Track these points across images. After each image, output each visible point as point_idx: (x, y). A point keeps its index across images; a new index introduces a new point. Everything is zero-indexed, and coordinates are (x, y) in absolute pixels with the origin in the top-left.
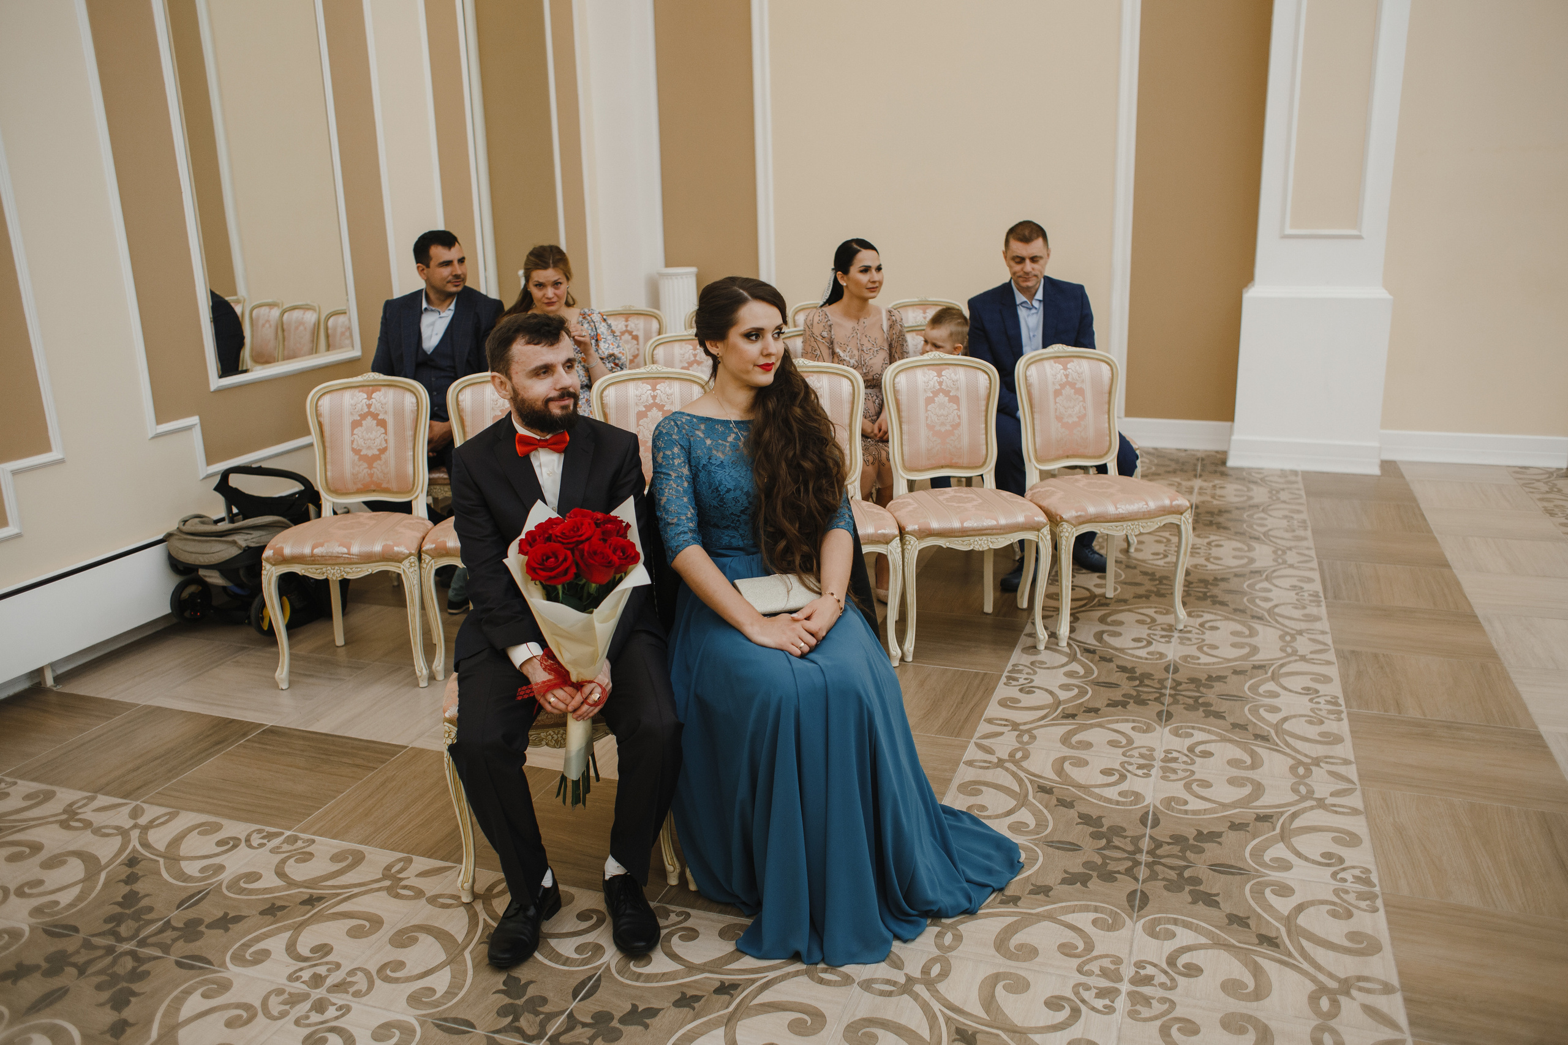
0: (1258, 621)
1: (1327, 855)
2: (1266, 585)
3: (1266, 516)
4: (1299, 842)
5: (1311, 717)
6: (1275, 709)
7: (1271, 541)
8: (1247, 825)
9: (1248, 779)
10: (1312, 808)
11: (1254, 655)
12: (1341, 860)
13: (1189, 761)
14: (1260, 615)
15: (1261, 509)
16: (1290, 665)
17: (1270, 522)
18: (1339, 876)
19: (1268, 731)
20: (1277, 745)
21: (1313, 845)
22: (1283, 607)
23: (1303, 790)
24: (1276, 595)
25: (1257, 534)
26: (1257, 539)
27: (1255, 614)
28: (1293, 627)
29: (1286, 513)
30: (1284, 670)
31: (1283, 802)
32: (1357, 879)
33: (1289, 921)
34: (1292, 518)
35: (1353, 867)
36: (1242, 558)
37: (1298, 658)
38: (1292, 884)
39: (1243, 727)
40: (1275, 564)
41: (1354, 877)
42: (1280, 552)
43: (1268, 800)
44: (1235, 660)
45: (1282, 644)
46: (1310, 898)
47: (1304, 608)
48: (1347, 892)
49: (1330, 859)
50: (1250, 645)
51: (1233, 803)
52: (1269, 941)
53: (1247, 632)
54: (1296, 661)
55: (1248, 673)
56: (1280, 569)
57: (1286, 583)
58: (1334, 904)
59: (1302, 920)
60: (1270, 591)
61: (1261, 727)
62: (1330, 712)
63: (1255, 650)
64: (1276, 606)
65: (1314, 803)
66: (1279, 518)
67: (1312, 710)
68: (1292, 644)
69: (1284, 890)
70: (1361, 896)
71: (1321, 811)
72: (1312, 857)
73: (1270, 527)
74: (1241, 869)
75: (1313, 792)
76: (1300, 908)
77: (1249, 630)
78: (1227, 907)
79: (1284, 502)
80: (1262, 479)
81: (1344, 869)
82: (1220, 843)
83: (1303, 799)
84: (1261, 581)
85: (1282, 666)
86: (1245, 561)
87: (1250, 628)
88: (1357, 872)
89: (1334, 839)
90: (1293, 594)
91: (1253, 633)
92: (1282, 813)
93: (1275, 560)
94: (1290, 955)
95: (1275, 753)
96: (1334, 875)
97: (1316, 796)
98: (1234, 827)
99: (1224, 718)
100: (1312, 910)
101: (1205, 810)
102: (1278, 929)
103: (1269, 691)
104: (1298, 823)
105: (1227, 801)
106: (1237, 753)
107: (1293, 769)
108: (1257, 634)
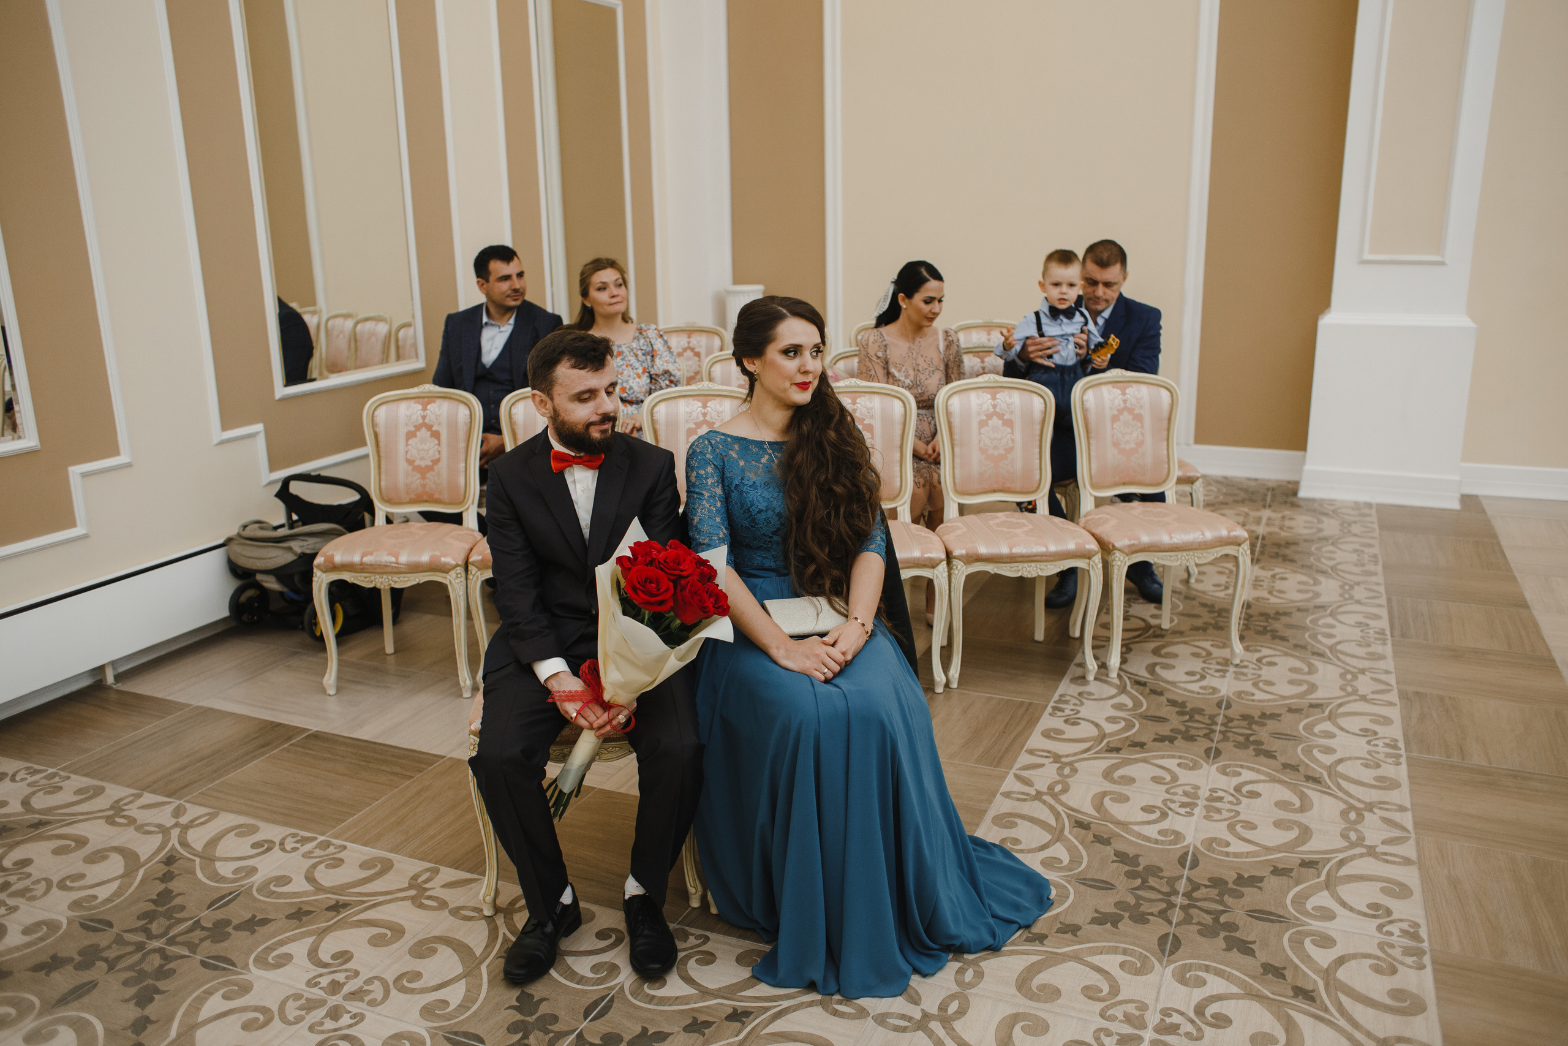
0: (1319, 658)
1: (1374, 906)
2: (1330, 620)
3: (1336, 550)
4: (1344, 891)
5: (1367, 759)
6: (1329, 750)
7: (1339, 575)
8: (1291, 870)
9: (1295, 822)
10: (1361, 855)
11: (1311, 693)
12: (1389, 912)
13: (1235, 801)
14: (1321, 652)
15: (1330, 542)
16: (1350, 705)
17: (1339, 556)
18: (1385, 929)
19: (1321, 773)
20: (1329, 788)
21: (1360, 895)
22: (1346, 644)
23: (1353, 836)
24: (1340, 631)
25: (1324, 568)
26: (1324, 572)
27: (1315, 650)
28: (1355, 665)
29: (1357, 547)
30: (1342, 710)
31: (1330, 848)
32: (1405, 933)
33: (1328, 974)
34: (1363, 552)
35: (1401, 920)
36: (1307, 592)
37: (1358, 698)
38: (1333, 934)
39: (1295, 768)
40: (1341, 599)
41: (1401, 930)
42: (1347, 587)
43: (1315, 845)
44: (1292, 697)
45: (1342, 682)
46: (1352, 951)
47: (1369, 645)
48: (1392, 946)
49: (1376, 910)
50: (1307, 682)
51: (1278, 846)
52: (1305, 994)
53: (1306, 669)
54: (1356, 700)
55: (1304, 712)
56: (1346, 605)
57: (1351, 619)
58: (1378, 958)
59: (1342, 974)
60: (1333, 627)
61: (1314, 769)
62: (1388, 755)
63: (1313, 687)
64: (1339, 643)
65: (1364, 850)
66: (1349, 552)
67: (1369, 753)
68: (1353, 683)
69: (1326, 941)
70: (1407, 952)
71: (1371, 859)
72: (1357, 908)
73: (1338, 560)
74: (1280, 916)
75: (1363, 839)
76: (1341, 961)
77: (1309, 667)
78: (1263, 956)
79: (1355, 535)
80: (1333, 511)
81: (1391, 922)
82: (1260, 888)
83: (1353, 845)
84: (1326, 616)
85: (1340, 705)
86: (1310, 595)
87: (1310, 665)
88: (1405, 926)
89: (1383, 890)
90: (1357, 630)
91: (1312, 670)
92: (1329, 860)
93: (1341, 595)
94: (1326, 1010)
95: (1326, 797)
96: (1380, 928)
97: (1366, 843)
98: (1277, 871)
99: (1275, 757)
100: (1353, 963)
101: (1247, 853)
102: (1315, 982)
103: (1325, 731)
104: (1344, 871)
105: (1271, 845)
106: (1286, 794)
107: (1344, 814)
108: (1317, 671)
